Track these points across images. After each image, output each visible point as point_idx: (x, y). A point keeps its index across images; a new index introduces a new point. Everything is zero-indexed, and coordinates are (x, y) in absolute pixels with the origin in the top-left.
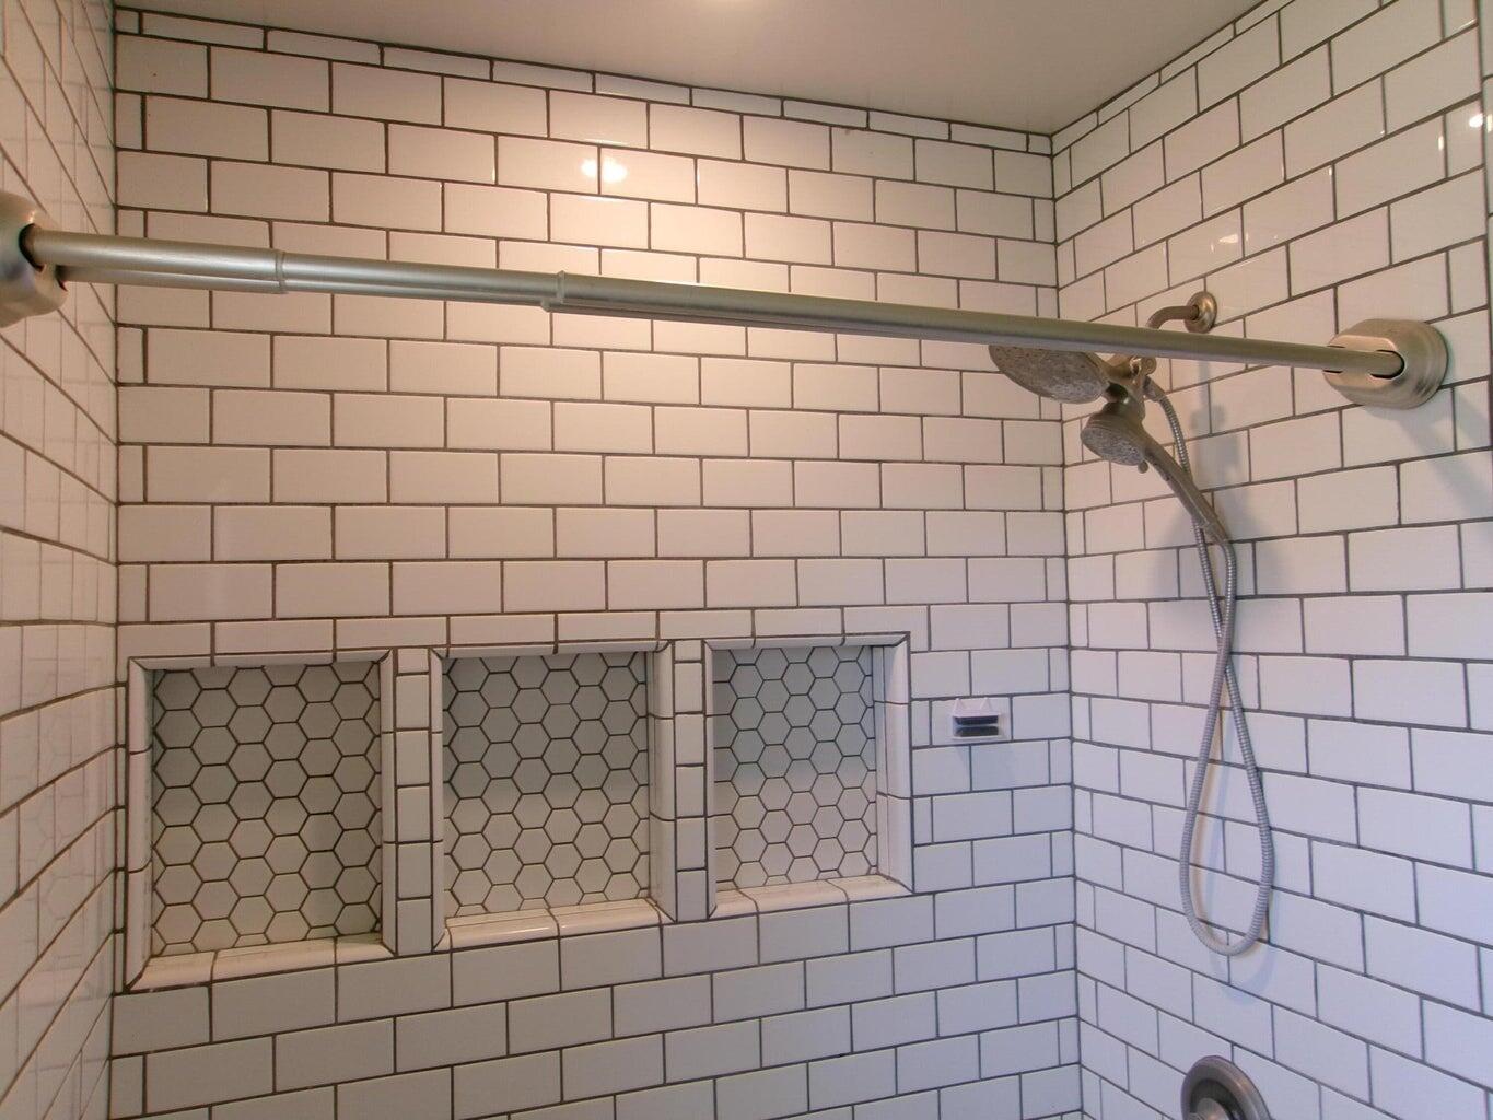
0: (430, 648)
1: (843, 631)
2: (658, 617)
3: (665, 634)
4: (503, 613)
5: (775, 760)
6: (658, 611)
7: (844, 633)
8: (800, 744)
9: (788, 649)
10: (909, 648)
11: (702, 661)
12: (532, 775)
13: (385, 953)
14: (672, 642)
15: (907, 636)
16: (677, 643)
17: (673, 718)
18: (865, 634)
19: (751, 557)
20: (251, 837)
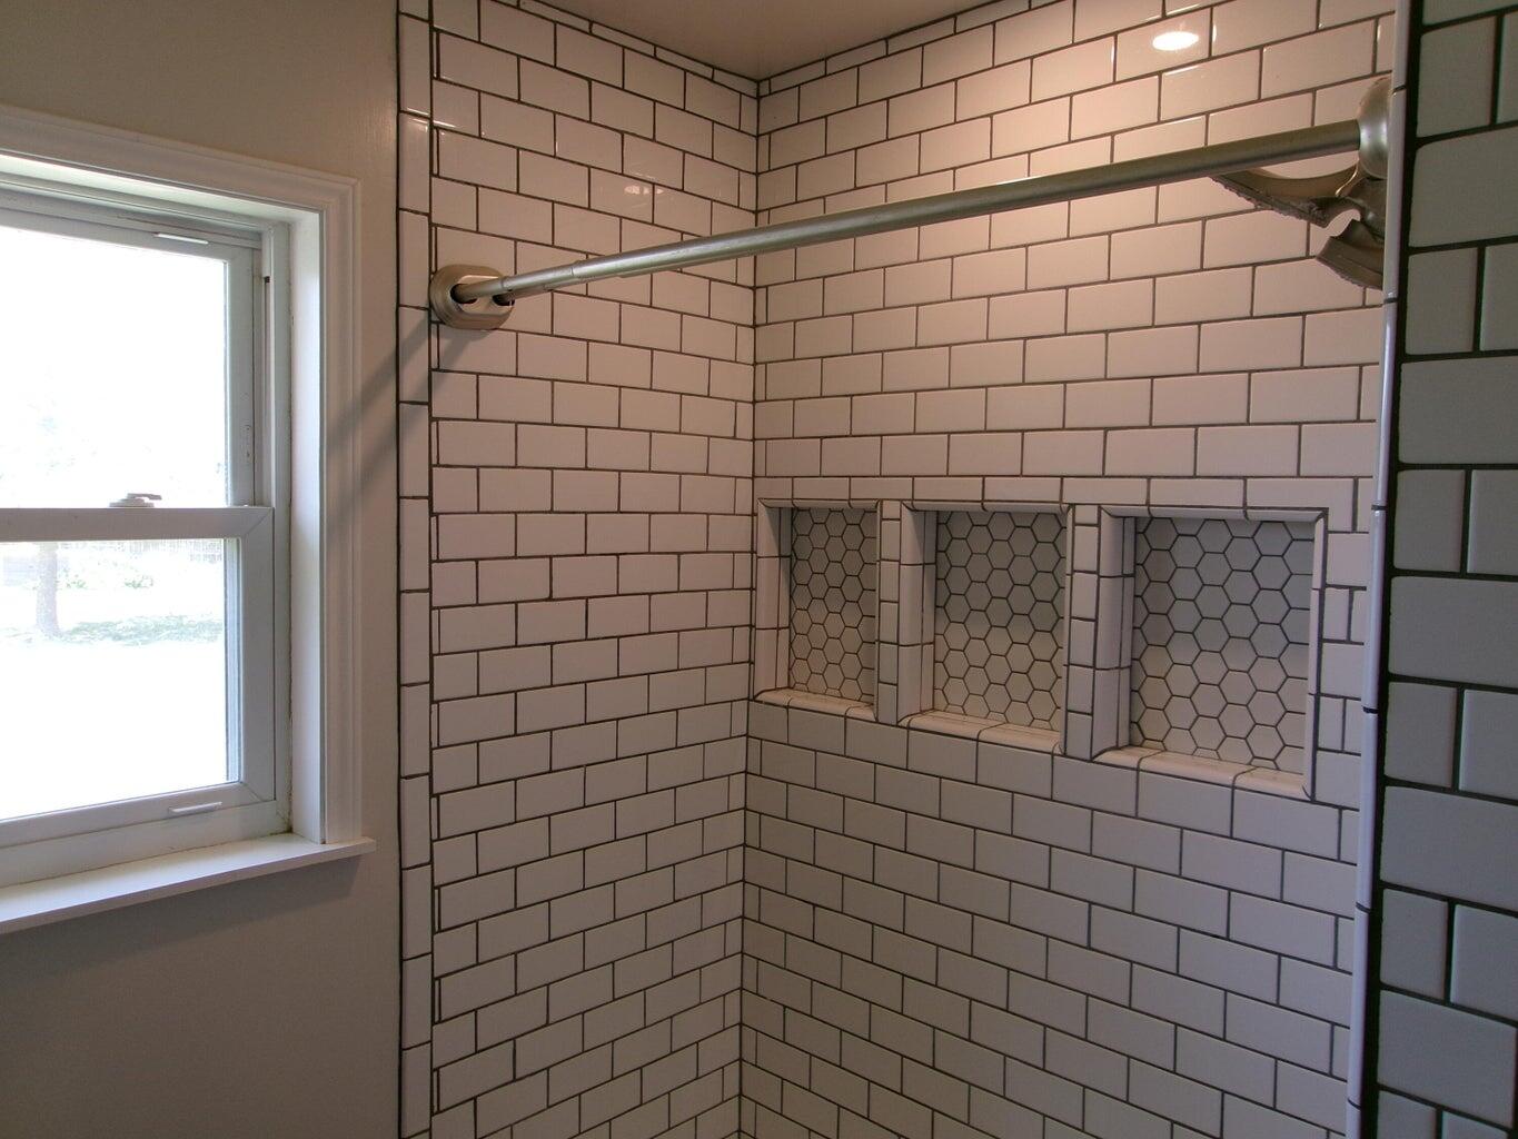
0: (901, 500)
1: (1245, 504)
2: (1062, 482)
3: (1068, 499)
4: (948, 476)
5: (1211, 634)
6: (1062, 477)
7: (1245, 507)
8: (1240, 621)
9: (1176, 519)
10: (1326, 527)
11: (1098, 525)
12: (999, 611)
13: (870, 715)
14: (1072, 506)
15: (1324, 513)
16: (1077, 507)
17: (1071, 575)
18: (1269, 508)
19: (1151, 426)
20: (834, 625)
